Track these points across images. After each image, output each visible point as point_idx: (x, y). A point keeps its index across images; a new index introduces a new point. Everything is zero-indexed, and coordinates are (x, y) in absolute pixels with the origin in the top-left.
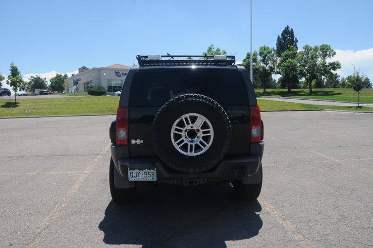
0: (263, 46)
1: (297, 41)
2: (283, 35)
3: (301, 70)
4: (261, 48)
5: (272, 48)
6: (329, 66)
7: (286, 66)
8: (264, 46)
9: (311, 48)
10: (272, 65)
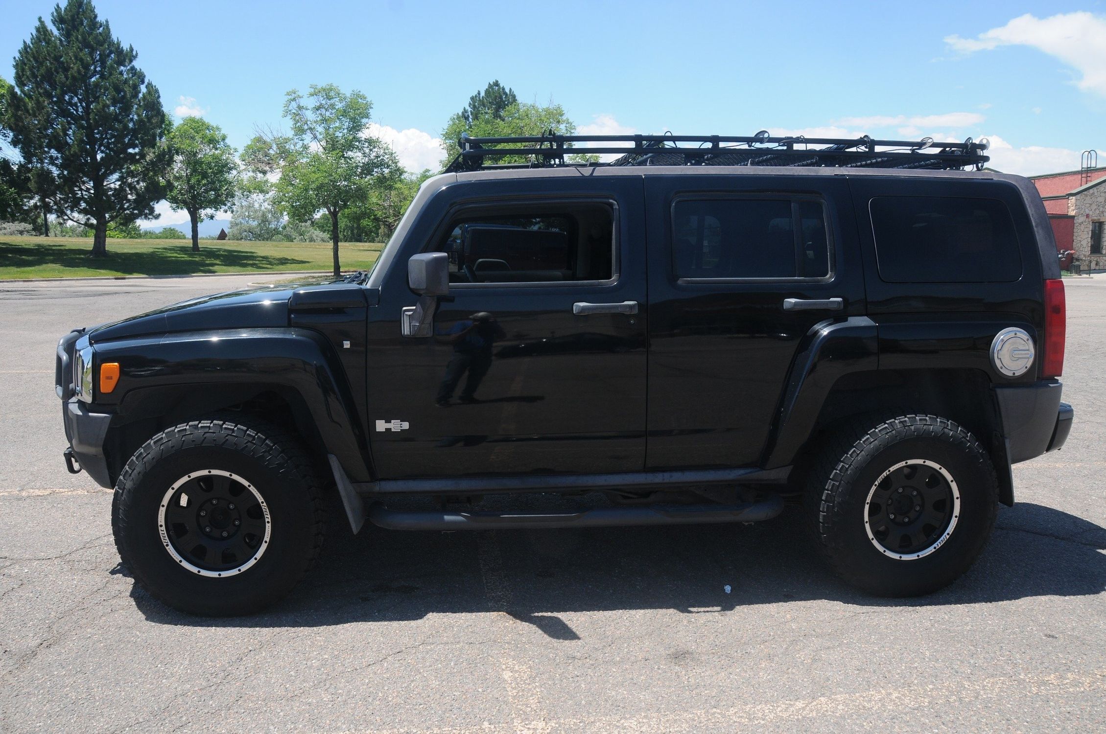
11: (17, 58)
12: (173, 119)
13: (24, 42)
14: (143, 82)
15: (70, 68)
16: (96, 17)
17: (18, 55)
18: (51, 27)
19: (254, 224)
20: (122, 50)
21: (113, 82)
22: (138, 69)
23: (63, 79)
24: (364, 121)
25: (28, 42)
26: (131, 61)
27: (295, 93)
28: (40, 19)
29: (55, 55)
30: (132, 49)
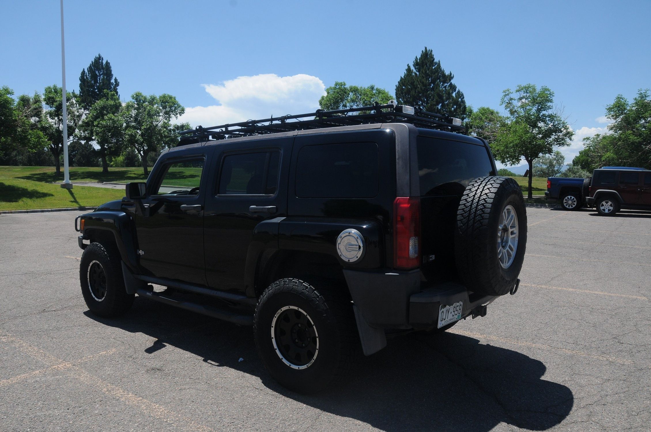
0: (52, 87)
1: (117, 84)
2: (90, 69)
3: (131, 136)
4: (48, 91)
5: (71, 91)
6: (174, 130)
7: (105, 127)
8: (55, 86)
9: (145, 98)
10: (72, 124)
11: (397, 86)
12: (473, 109)
13: (401, 77)
14: (455, 91)
15: (417, 87)
16: (434, 59)
17: (397, 84)
18: (412, 68)
19: (544, 167)
20: (445, 75)
21: (437, 92)
22: (453, 84)
23: (414, 93)
24: (549, 104)
25: (403, 77)
26: (450, 80)
27: (508, 91)
28: (408, 65)
29: (411, 82)
30: (451, 74)
